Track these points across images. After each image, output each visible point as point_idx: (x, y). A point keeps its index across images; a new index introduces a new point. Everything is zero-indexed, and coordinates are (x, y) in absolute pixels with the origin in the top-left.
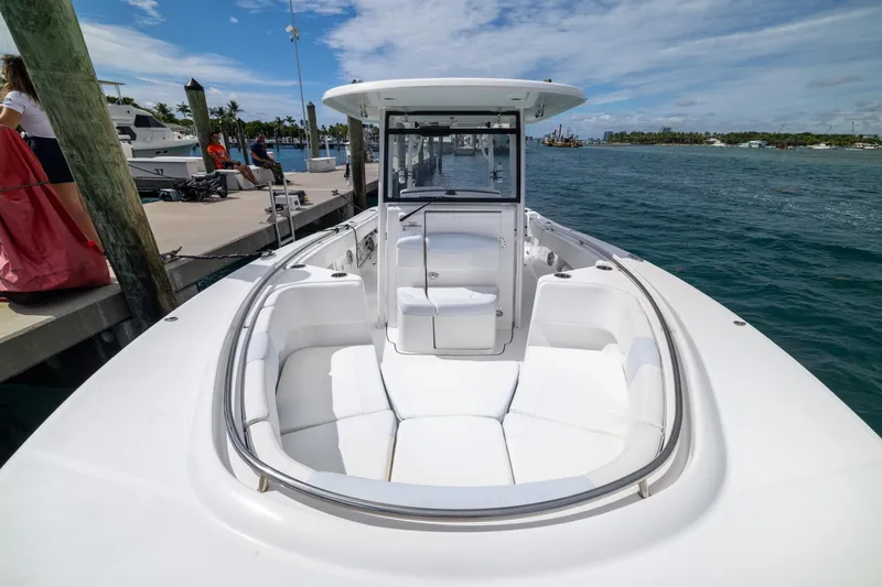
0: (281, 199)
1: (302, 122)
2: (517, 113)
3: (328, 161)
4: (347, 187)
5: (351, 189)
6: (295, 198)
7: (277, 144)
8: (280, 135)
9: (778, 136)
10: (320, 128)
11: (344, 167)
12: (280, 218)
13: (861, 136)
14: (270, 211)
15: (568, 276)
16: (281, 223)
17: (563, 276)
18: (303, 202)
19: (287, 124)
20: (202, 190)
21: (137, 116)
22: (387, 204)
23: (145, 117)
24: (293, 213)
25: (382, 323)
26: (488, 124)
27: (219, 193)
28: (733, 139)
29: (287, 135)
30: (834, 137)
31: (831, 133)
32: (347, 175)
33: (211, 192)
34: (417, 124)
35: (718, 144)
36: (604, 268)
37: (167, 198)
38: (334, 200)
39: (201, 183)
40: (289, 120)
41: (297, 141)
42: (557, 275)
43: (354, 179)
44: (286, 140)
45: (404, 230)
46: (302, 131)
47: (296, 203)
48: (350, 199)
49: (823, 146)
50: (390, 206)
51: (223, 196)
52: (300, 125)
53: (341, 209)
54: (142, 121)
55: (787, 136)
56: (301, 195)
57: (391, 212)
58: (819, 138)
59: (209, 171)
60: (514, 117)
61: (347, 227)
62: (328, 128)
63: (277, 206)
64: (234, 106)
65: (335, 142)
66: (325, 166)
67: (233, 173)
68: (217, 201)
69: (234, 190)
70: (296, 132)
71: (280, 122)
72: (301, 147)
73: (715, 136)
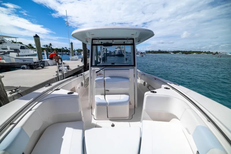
0: (61, 68)
1: (69, 49)
2: (133, 39)
3: (76, 58)
4: (82, 64)
5: (83, 65)
6: (66, 68)
7: (62, 54)
8: (63, 51)
9: (185, 51)
10: (74, 50)
11: (81, 59)
12: (60, 74)
13: (202, 51)
14: (57, 72)
15: (156, 92)
16: (60, 76)
17: (153, 92)
18: (68, 69)
19: (65, 49)
20: (35, 66)
21: (21, 46)
22: (92, 67)
23: (24, 47)
24: (65, 72)
25: (90, 107)
26: (124, 42)
27: (42, 67)
28: (175, 52)
29: (65, 51)
30: (197, 52)
31: (196, 51)
32: (82, 61)
33: (38, 66)
34: (102, 43)
35: (172, 53)
36: (167, 88)
37: (23, 68)
38: (78, 68)
39: (35, 64)
40: (66, 48)
41: (68, 53)
42: (151, 92)
43: (84, 62)
44: (64, 53)
45: (97, 76)
46: (69, 51)
47: (66, 69)
48: (83, 67)
49: (195, 54)
50: (93, 68)
51: (43, 67)
52: (68, 49)
53: (80, 71)
54: (22, 48)
55: (187, 51)
56: (68, 67)
57: (93, 70)
58: (194, 52)
59: (39, 60)
60: (132, 40)
61: (82, 75)
62: (76, 50)
63: (60, 70)
64: (51, 44)
65: (78, 53)
66: (76, 59)
67: (47, 61)
68: (41, 69)
69: (47, 66)
70: (67, 51)
71: (63, 48)
72: (69, 54)
73: (171, 51)
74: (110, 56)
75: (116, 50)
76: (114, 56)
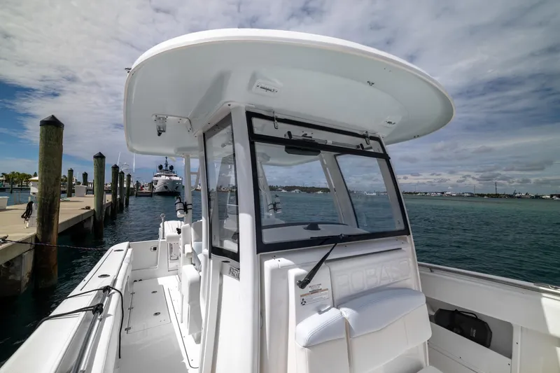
2: (379, 140)
5: (33, 232)
26: (361, 146)
32: (27, 215)
35: (283, 191)
43: (40, 219)
48: (29, 245)
73: (281, 187)
74: (137, 196)
75: (157, 181)
76: (150, 195)
